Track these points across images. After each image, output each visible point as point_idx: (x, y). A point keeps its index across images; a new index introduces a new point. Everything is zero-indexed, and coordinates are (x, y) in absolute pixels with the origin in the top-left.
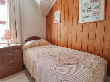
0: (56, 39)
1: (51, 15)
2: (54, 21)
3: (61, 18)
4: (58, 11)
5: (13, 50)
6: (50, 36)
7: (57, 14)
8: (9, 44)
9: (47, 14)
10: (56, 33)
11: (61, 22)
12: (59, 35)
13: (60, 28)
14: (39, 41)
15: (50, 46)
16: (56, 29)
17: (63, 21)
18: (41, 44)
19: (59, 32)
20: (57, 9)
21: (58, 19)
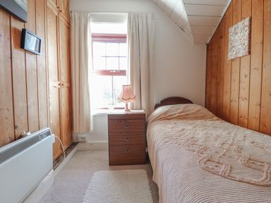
0: (235, 105)
1: (222, 37)
2: (230, 54)
3: (250, 41)
4: (240, 24)
5: (131, 121)
6: (217, 96)
7: (238, 31)
8: (127, 110)
9: (210, 38)
10: (235, 86)
11: (250, 53)
12: (244, 93)
13: (248, 73)
14: (182, 107)
15: (209, 123)
16: (235, 76)
17: (256, 49)
18: (187, 115)
19: (245, 85)
20: (237, 16)
21: (240, 47)
